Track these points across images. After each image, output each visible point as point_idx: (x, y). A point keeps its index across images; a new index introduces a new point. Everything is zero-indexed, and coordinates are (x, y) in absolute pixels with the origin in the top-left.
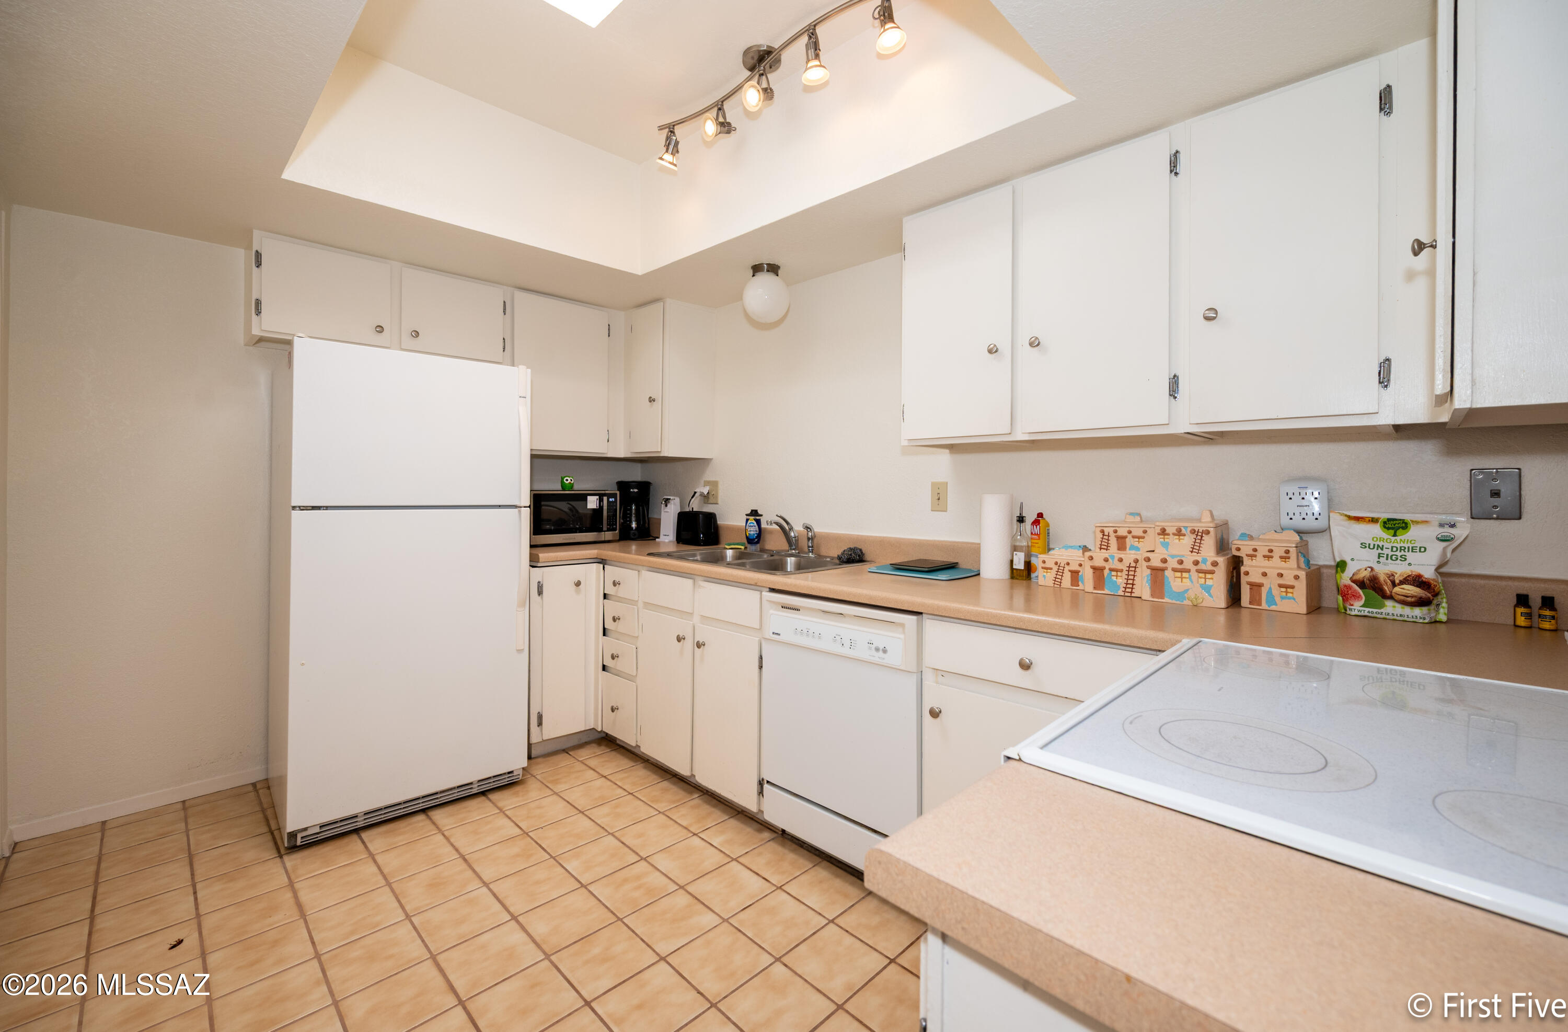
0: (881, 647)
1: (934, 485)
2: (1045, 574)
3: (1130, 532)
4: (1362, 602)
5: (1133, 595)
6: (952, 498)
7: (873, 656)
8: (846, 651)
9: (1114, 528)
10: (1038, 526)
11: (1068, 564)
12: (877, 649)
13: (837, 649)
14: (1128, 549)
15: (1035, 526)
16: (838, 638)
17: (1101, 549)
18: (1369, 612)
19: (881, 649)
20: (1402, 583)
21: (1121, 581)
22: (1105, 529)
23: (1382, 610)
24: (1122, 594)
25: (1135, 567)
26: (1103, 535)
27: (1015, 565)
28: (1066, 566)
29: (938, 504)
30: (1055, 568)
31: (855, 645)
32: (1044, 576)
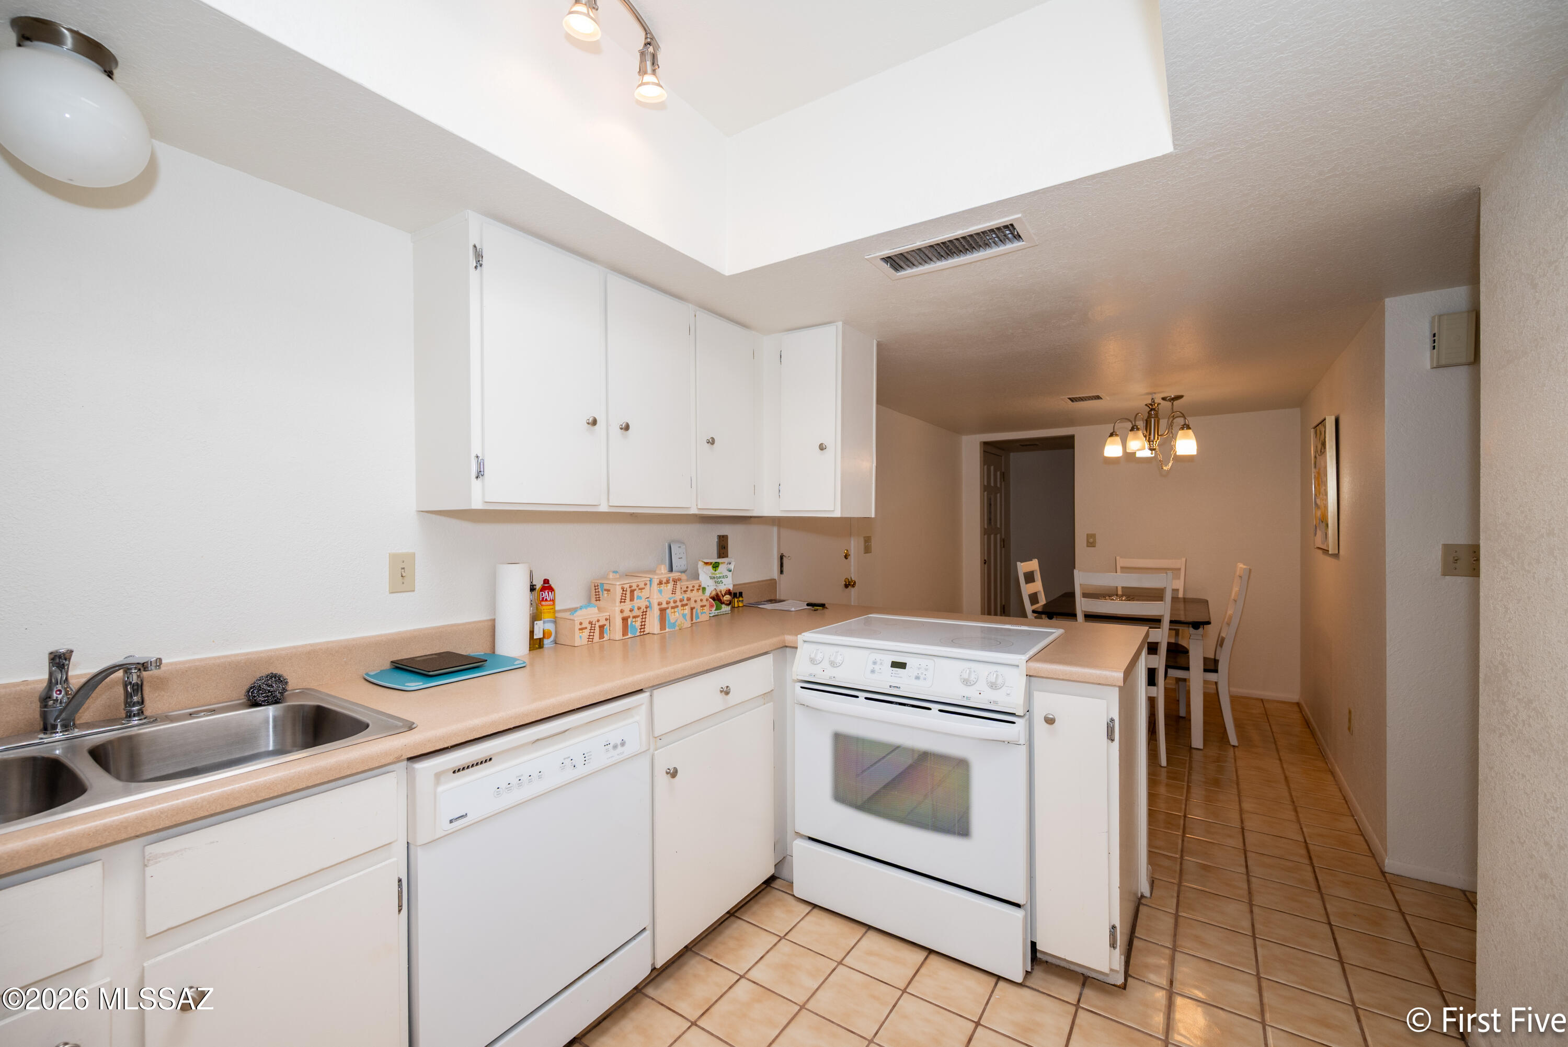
0: (619, 742)
1: (394, 558)
2: (581, 634)
3: (638, 586)
4: (715, 608)
5: (645, 633)
6: (422, 574)
7: (612, 757)
8: (582, 770)
9: (629, 584)
10: (553, 592)
11: (598, 621)
12: (615, 747)
13: (571, 774)
14: (635, 599)
15: (550, 593)
16: (567, 762)
17: (621, 602)
18: (718, 613)
19: (619, 744)
20: (725, 594)
21: (638, 624)
22: (624, 586)
23: (721, 611)
24: (639, 635)
25: (646, 612)
26: (623, 591)
27: (536, 635)
28: (597, 623)
29: (403, 583)
30: (589, 627)
31: (588, 754)
32: (580, 637)
